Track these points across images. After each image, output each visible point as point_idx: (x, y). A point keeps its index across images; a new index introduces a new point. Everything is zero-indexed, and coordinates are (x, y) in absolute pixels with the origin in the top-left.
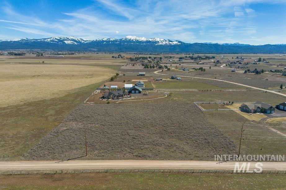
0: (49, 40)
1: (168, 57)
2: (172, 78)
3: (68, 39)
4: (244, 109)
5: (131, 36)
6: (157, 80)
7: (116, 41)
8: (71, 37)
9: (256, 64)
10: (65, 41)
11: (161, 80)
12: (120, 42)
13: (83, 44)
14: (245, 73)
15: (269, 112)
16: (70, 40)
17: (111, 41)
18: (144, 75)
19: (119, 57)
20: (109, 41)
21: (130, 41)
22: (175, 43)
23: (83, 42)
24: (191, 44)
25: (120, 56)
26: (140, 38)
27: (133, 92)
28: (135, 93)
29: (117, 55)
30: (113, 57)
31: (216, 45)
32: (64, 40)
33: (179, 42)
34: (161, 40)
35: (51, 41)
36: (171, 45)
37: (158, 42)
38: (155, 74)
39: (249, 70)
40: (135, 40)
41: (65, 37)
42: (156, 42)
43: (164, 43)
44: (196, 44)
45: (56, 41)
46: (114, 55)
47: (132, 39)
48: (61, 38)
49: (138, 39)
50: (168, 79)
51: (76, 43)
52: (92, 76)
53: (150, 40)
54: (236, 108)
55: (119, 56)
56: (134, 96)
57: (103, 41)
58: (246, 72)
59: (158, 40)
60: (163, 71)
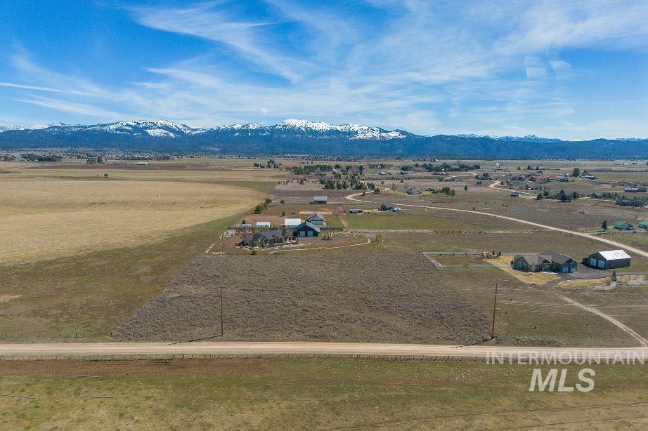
0: (111, 127)
1: (377, 166)
2: (384, 208)
3: (154, 126)
4: (520, 265)
5: (295, 120)
6: (351, 212)
7: (263, 130)
8: (161, 122)
10: (148, 131)
11: (360, 212)
12: (270, 132)
13: (190, 137)
14: (538, 199)
15: (565, 269)
16: (159, 128)
17: (252, 131)
18: (323, 202)
19: (269, 166)
20: (247, 131)
21: (293, 131)
22: (394, 135)
23: (188, 131)
24: (430, 138)
25: (271, 163)
26: (316, 124)
27: (302, 233)
28: (306, 235)
29: (264, 162)
30: (256, 165)
31: (485, 141)
32: (146, 128)
33: (403, 133)
34: (363, 128)
35: (117, 130)
36: (384, 141)
37: (356, 133)
38: (348, 201)
39: (546, 194)
40: (304, 129)
41: (150, 120)
42: (351, 133)
43: (369, 135)
44: (441, 138)
45: (128, 131)
46: (258, 161)
47: (298, 126)
48: (138, 124)
49: (310, 125)
50: (376, 211)
51: (172, 135)
52: (214, 203)
53: (339, 128)
54: (504, 263)
55: (269, 163)
56: (304, 242)
57: (233, 131)
58: (539, 197)
59: (356, 127)
60: (364, 195)
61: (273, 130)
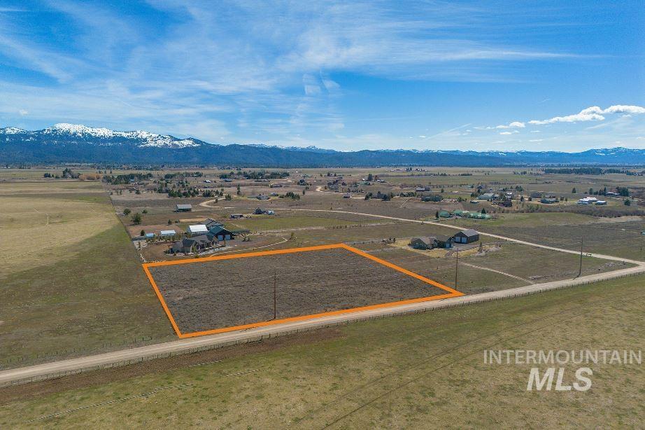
1: (192, 174)
5: (69, 125)
6: (234, 217)
9: (369, 184)
14: (366, 199)
17: (10, 136)
19: (64, 176)
21: (68, 136)
22: (186, 143)
24: (223, 147)
25: (67, 174)
26: (95, 130)
29: (59, 171)
30: (48, 175)
31: (275, 151)
33: (196, 141)
34: (151, 135)
36: (177, 150)
37: (145, 140)
39: (371, 195)
40: (81, 135)
42: (139, 141)
43: (160, 143)
44: (234, 147)
47: (72, 131)
49: (89, 131)
53: (124, 135)
55: (64, 172)
58: (367, 198)
59: (145, 135)
60: (217, 201)
61: (40, 135)
